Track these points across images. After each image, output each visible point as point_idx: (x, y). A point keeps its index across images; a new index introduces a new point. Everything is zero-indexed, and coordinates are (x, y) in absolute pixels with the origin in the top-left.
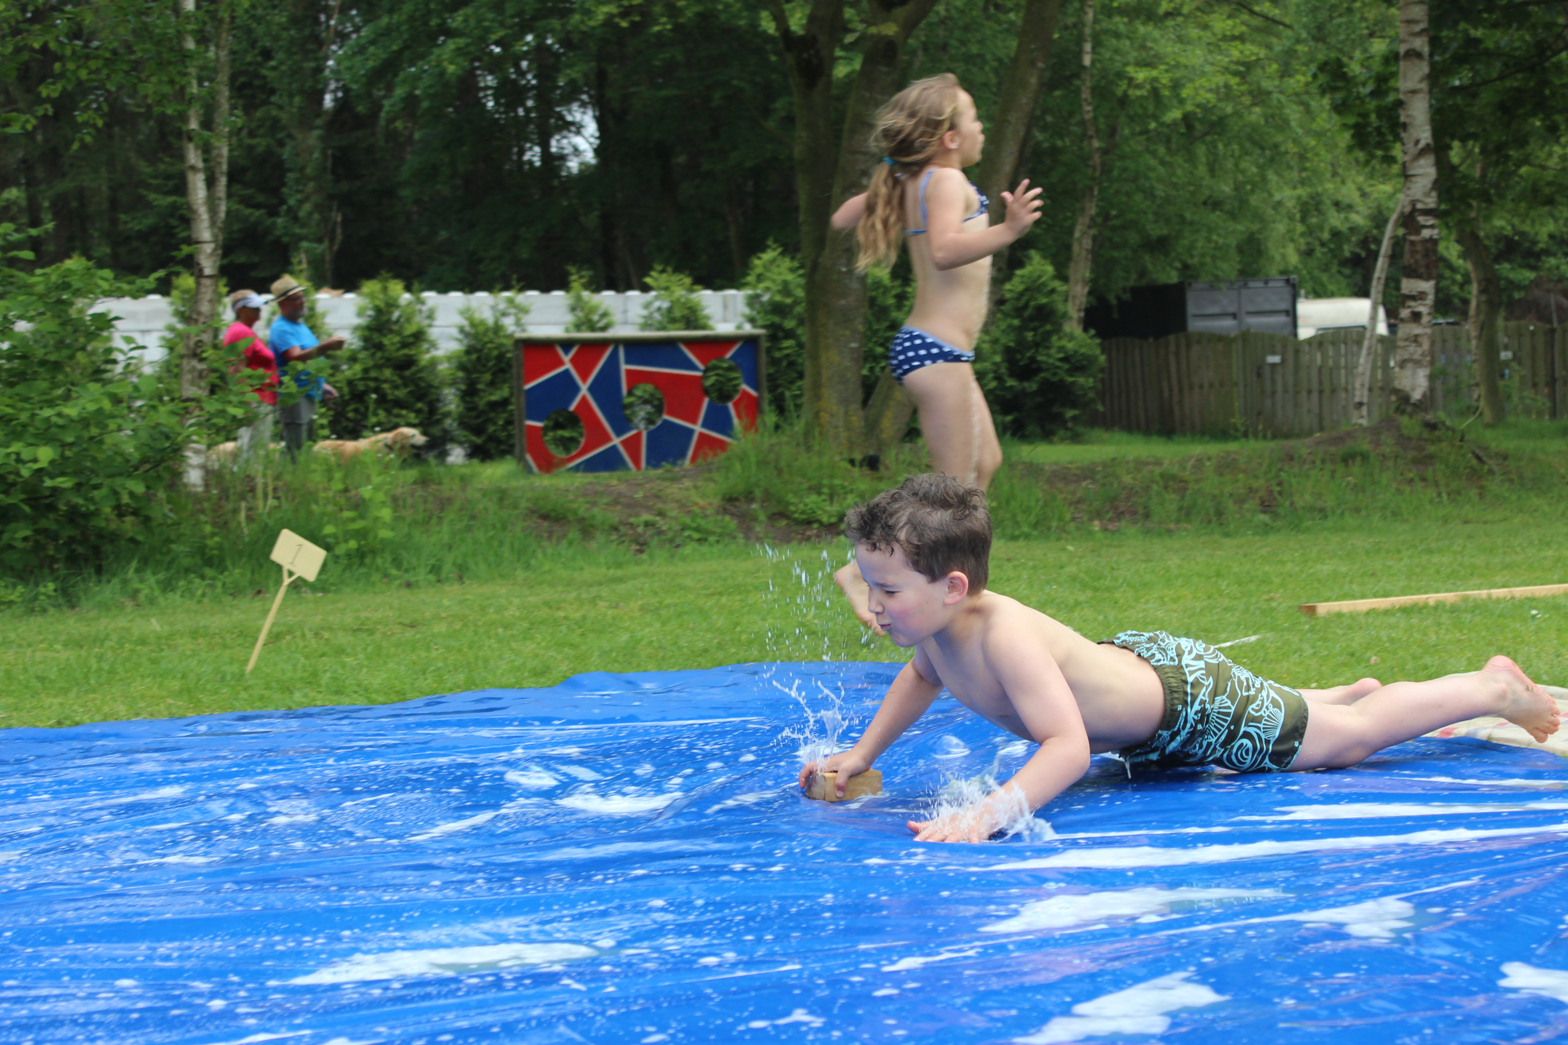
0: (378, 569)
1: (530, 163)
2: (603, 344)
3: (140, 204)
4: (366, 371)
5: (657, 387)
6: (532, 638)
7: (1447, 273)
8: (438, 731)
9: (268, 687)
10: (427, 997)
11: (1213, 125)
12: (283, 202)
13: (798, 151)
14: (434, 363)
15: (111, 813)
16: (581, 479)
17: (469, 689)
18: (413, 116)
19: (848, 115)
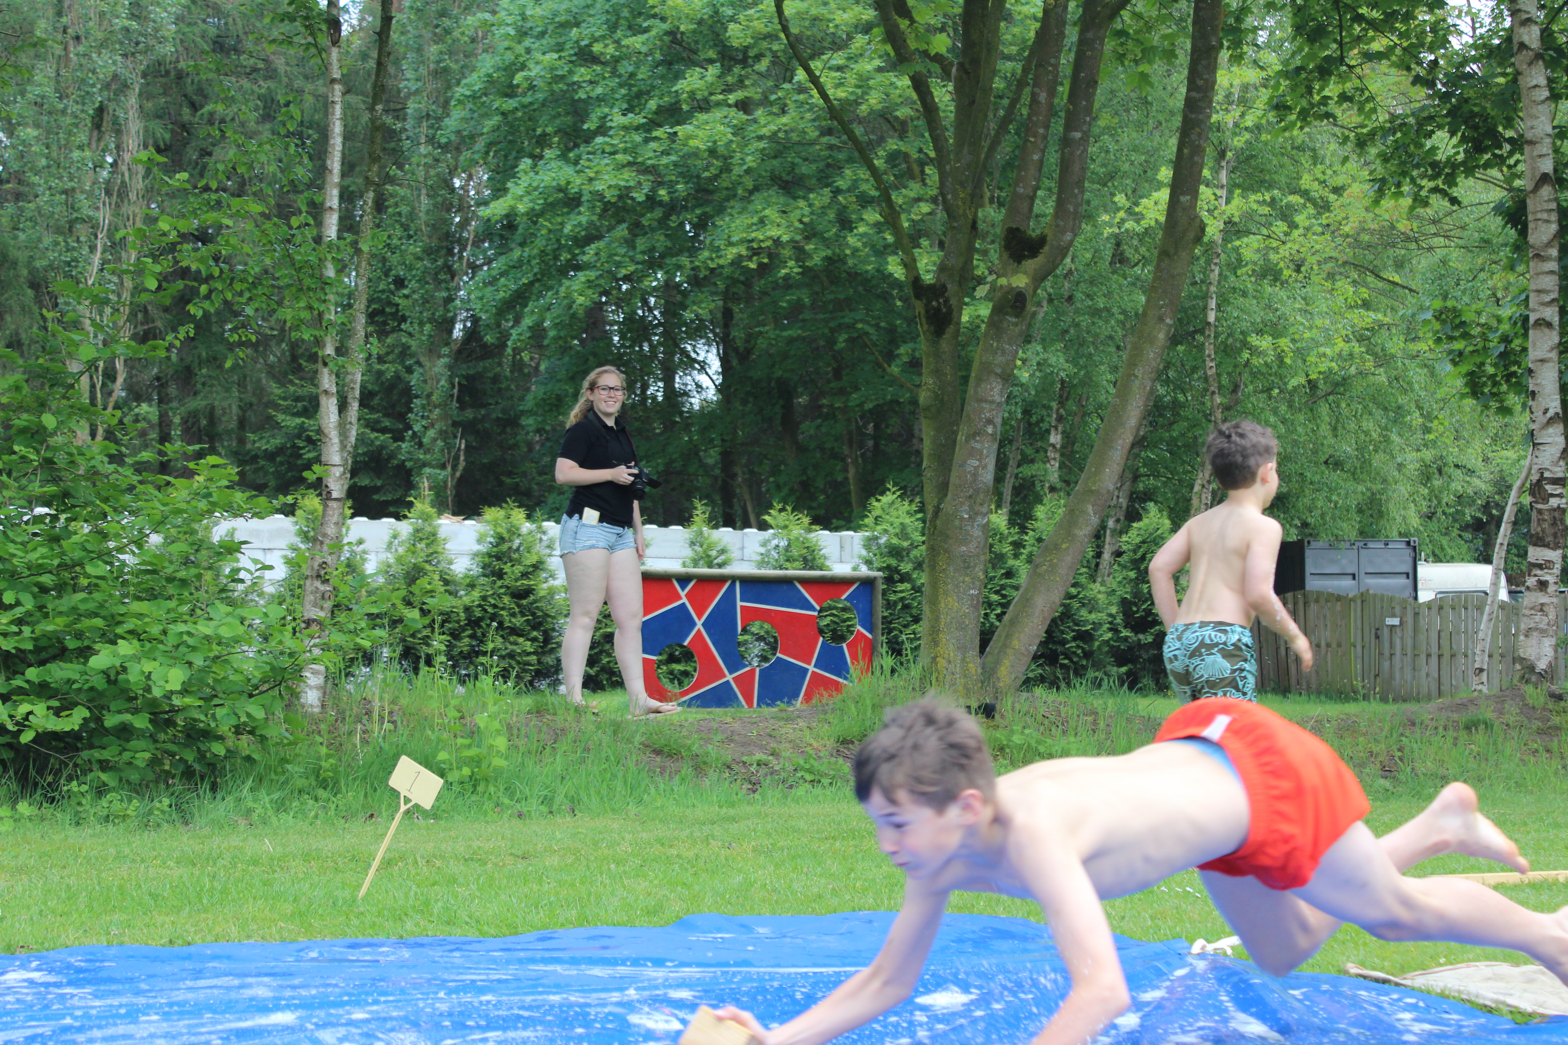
0: (490, 798)
1: (654, 398)
2: (720, 580)
3: (268, 424)
4: (484, 598)
5: (772, 625)
6: (645, 876)
8: (550, 968)
9: (379, 914)
11: (1337, 384)
12: (409, 427)
13: (924, 397)
14: (552, 592)
15: (221, 1038)
16: (697, 714)
17: (582, 925)
18: (541, 347)
19: (976, 365)
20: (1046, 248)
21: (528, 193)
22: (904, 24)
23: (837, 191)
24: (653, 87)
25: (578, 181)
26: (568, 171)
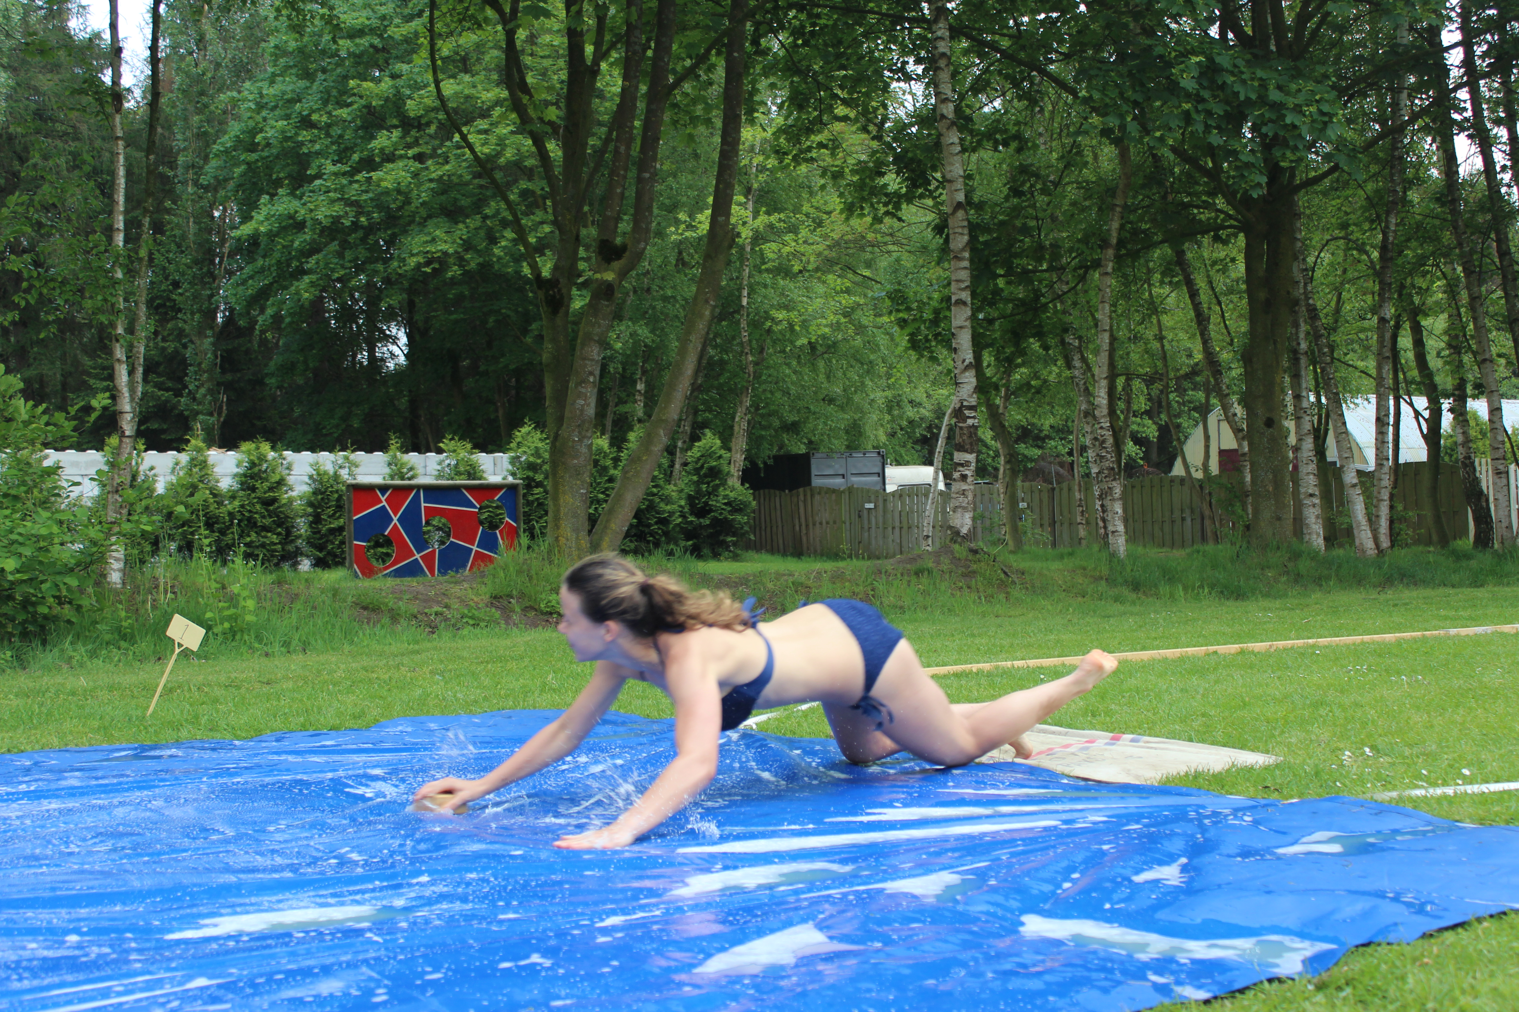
0: (245, 643)
1: (361, 363)
2: (410, 488)
4: (242, 506)
5: (448, 519)
6: (353, 693)
7: (984, 450)
9: (162, 726)
10: (269, 947)
11: (829, 347)
12: (185, 387)
13: (545, 357)
14: (291, 501)
16: (391, 582)
18: (279, 329)
19: (581, 334)
20: (627, 254)
21: (267, 219)
22: (525, 99)
23: (485, 217)
24: (356, 145)
25: (303, 212)
26: (295, 204)
